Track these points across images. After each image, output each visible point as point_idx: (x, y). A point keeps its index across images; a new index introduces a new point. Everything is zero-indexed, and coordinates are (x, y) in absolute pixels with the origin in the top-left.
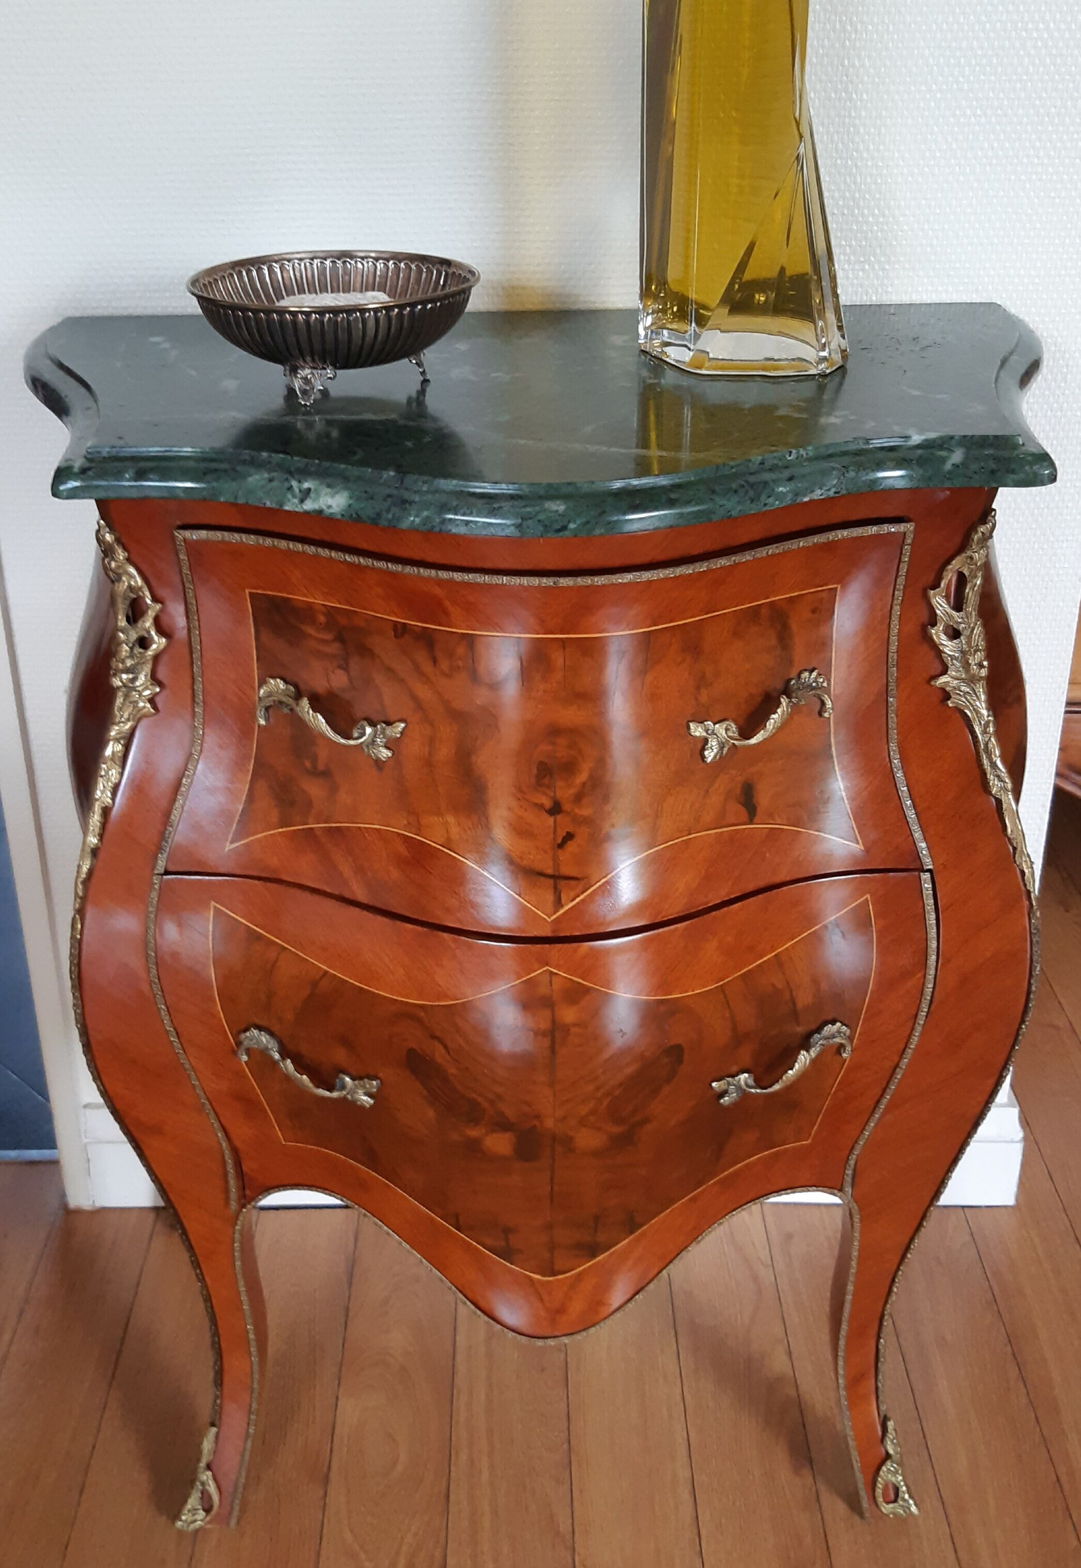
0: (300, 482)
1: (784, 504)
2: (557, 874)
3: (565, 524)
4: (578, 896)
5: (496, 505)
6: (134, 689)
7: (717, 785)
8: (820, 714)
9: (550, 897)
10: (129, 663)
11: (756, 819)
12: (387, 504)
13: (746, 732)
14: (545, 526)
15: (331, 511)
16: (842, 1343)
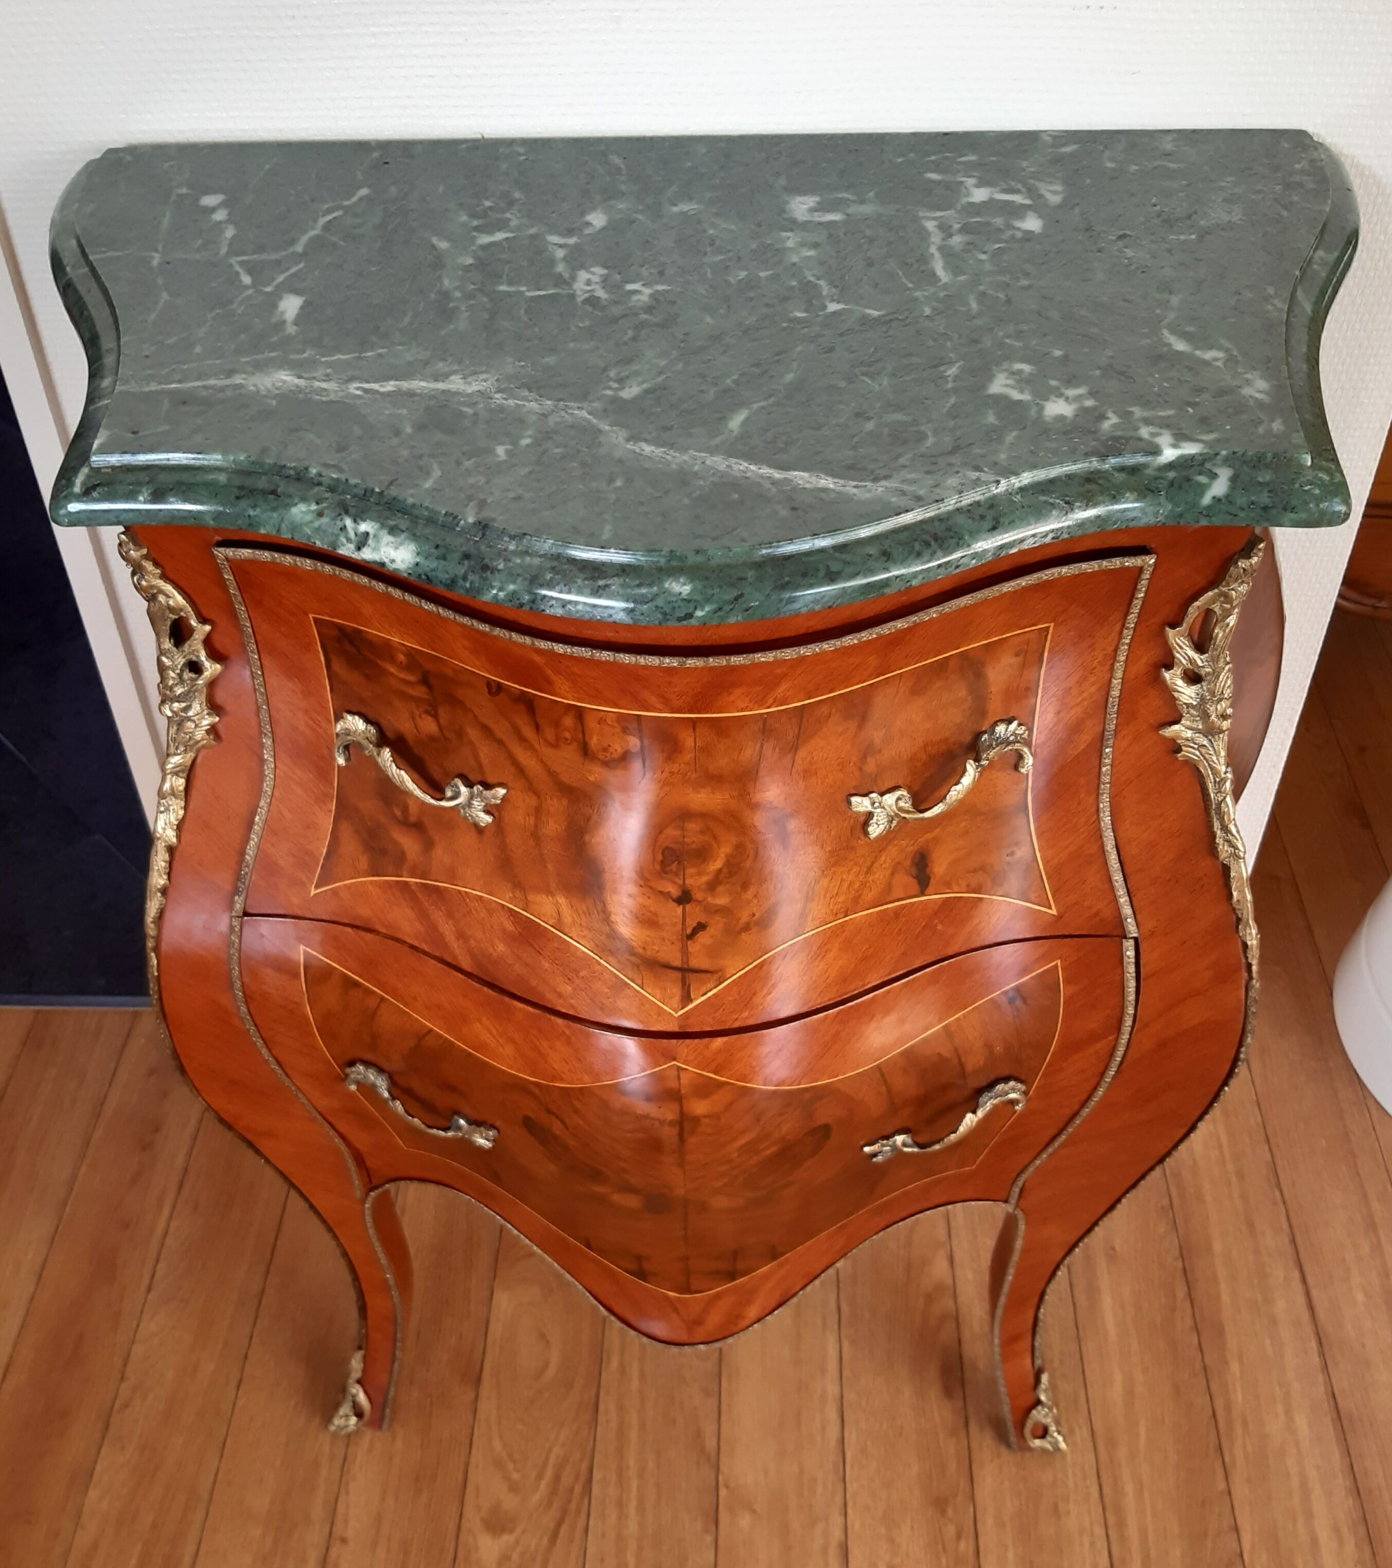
0: (355, 521)
2: (685, 966)
3: (690, 611)
4: (711, 990)
5: (601, 583)
6: (189, 719)
7: (883, 858)
8: (1016, 767)
9: (676, 991)
10: (179, 691)
11: (930, 889)
13: (920, 804)
14: (665, 614)
15: (394, 566)
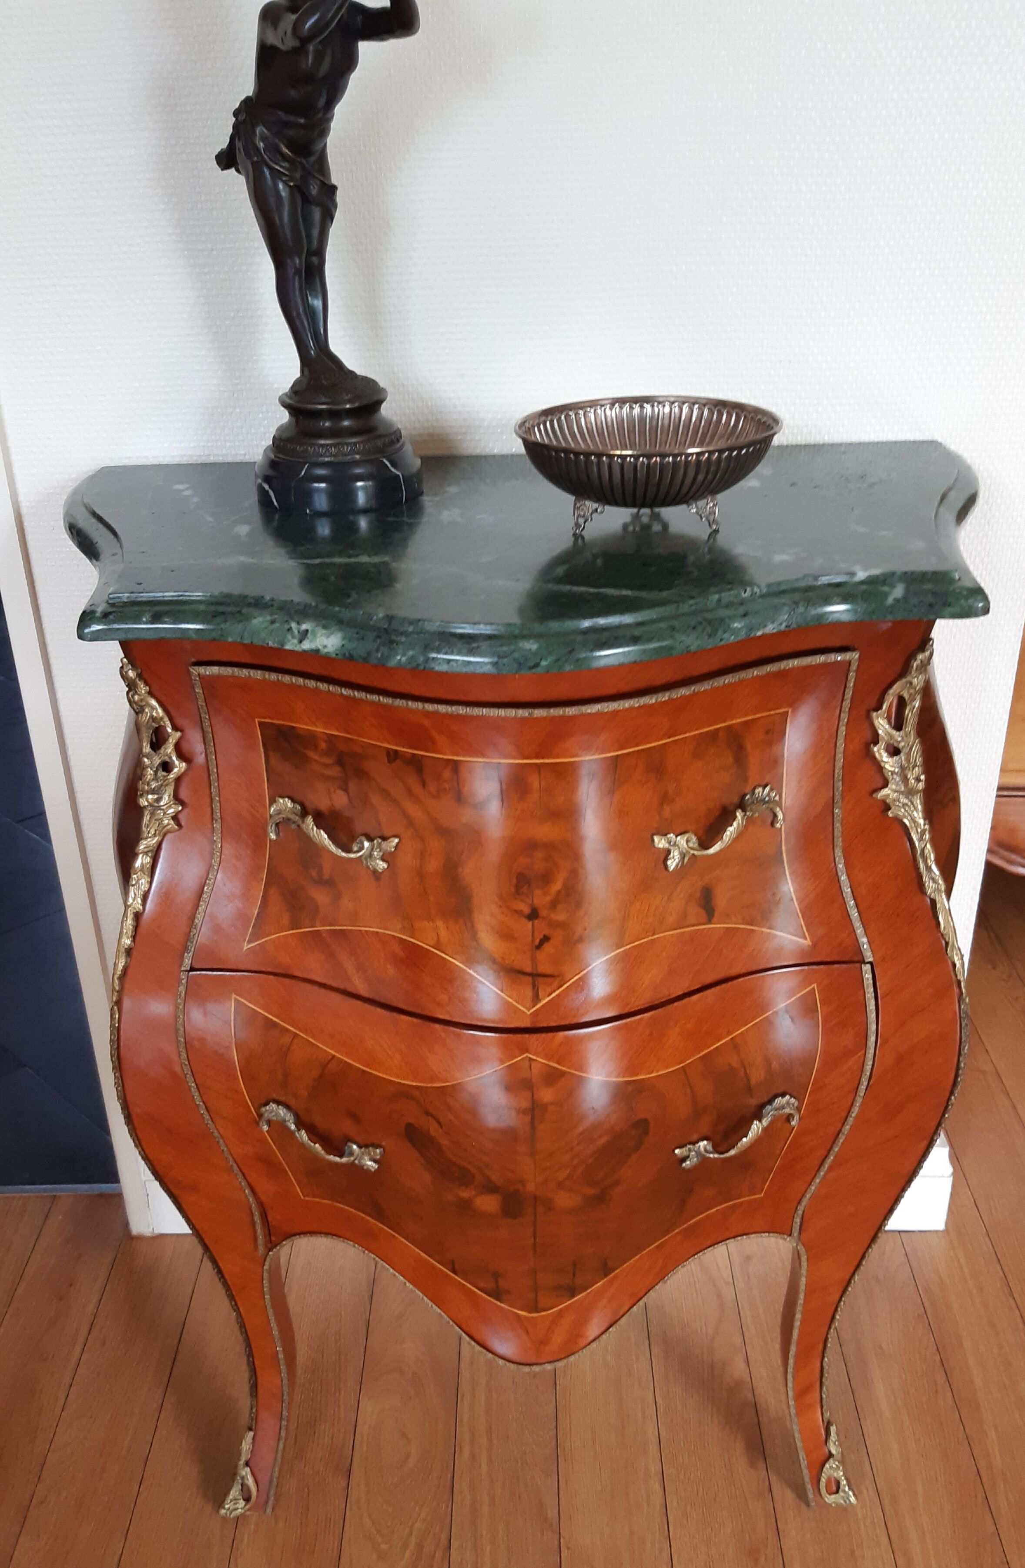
0: (298, 623)
1: (739, 638)
2: (535, 972)
3: (538, 661)
4: (554, 991)
5: (474, 645)
6: (159, 808)
7: (679, 889)
8: (772, 824)
9: (529, 993)
10: (154, 785)
11: (715, 920)
12: (375, 645)
13: (704, 844)
14: (520, 664)
15: (326, 650)
16: (791, 1361)
